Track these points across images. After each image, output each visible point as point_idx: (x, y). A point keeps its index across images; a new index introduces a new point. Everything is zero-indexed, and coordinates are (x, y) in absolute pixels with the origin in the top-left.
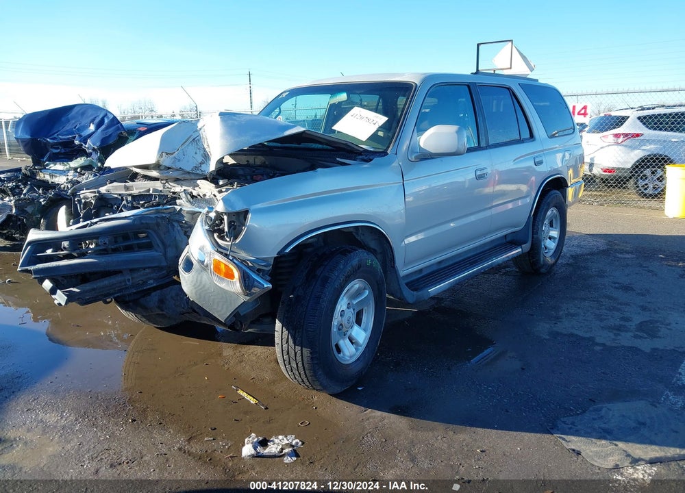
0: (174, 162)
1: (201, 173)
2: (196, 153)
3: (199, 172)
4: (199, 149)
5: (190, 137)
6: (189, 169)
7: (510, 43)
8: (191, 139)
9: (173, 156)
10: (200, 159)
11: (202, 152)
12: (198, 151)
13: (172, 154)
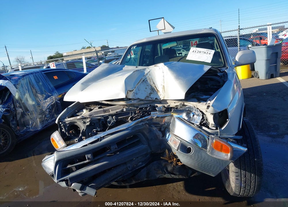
0: (134, 95)
1: (151, 99)
2: (146, 88)
3: (150, 99)
4: (148, 86)
5: (141, 79)
6: (143, 98)
7: (163, 19)
8: (142, 81)
9: (133, 92)
10: (149, 91)
11: (150, 87)
12: (147, 87)
13: (132, 91)
